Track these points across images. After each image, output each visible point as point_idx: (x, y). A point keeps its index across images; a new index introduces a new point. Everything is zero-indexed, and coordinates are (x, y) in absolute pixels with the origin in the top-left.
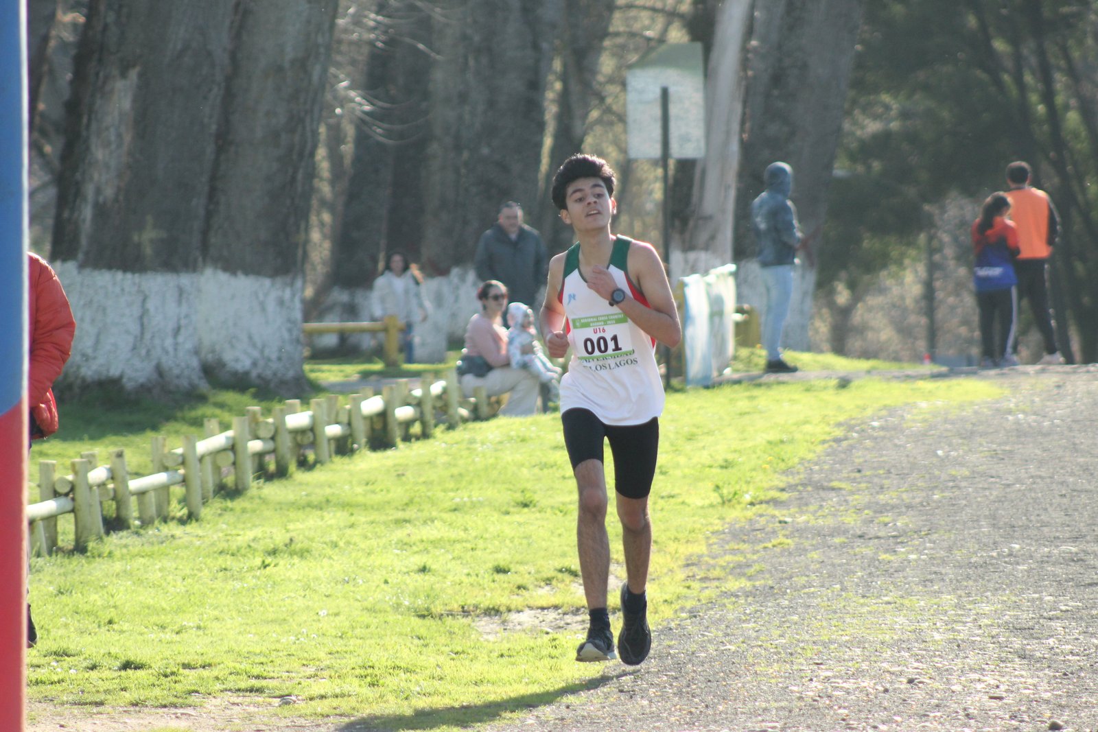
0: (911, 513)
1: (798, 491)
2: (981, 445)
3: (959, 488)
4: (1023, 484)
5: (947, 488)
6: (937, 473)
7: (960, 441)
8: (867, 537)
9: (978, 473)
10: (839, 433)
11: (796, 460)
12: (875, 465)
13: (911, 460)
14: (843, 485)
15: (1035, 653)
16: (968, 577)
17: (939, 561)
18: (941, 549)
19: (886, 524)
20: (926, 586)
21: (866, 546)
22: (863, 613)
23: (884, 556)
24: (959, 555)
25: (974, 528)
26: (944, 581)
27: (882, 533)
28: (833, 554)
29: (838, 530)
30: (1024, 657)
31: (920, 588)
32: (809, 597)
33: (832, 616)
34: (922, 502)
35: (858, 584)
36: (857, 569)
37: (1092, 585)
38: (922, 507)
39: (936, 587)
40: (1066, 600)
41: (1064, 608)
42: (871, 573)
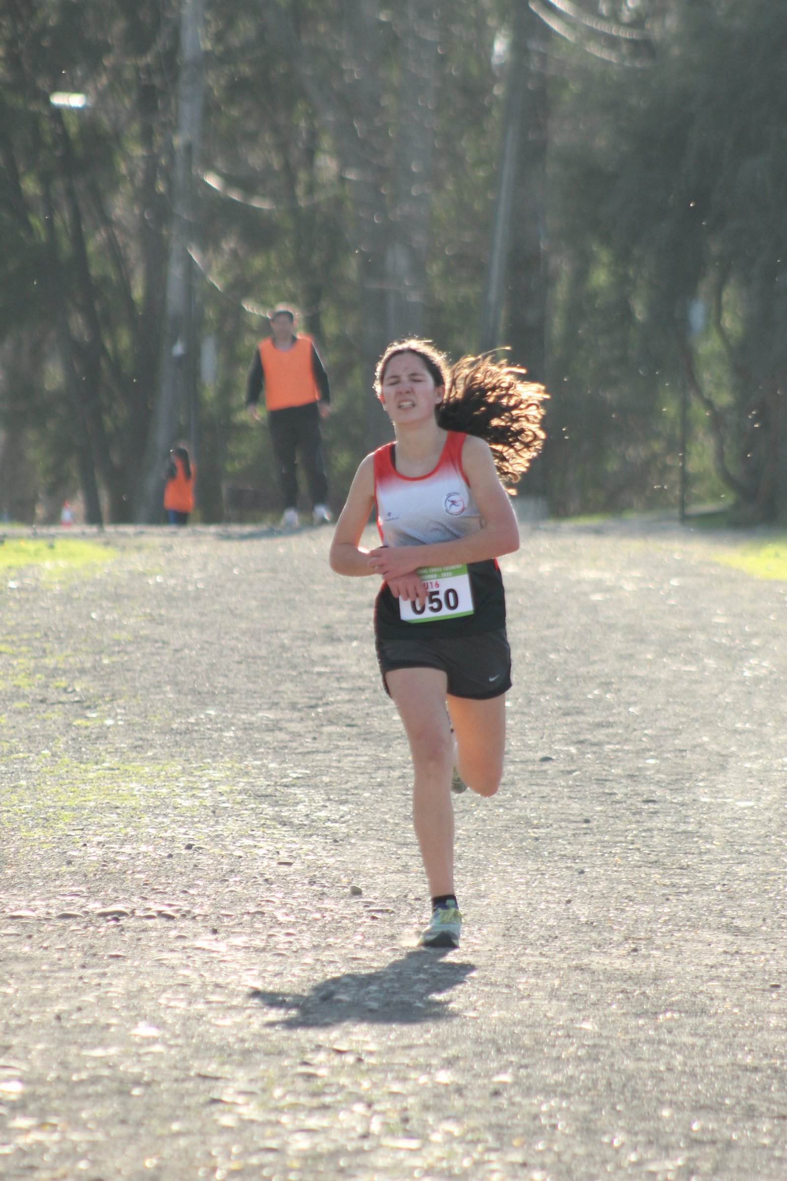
0: (86, 678)
2: (134, 609)
3: (126, 653)
4: (192, 650)
5: (113, 652)
6: (98, 637)
7: (110, 605)
8: (48, 702)
9: (142, 638)
12: (30, 628)
13: (66, 623)
15: (292, 820)
16: (177, 744)
17: (140, 727)
18: (134, 715)
19: (65, 690)
20: (139, 752)
21: (53, 712)
22: (92, 779)
23: (78, 722)
24: (157, 721)
25: (158, 694)
26: (155, 748)
27: (63, 698)
28: (20, 719)
29: (17, 694)
30: (284, 824)
31: (134, 754)
32: (22, 762)
33: (61, 782)
34: (94, 668)
35: (66, 750)
36: (57, 734)
37: (309, 753)
38: (95, 671)
39: (150, 754)
40: (291, 768)
41: (295, 775)
42: (73, 739)
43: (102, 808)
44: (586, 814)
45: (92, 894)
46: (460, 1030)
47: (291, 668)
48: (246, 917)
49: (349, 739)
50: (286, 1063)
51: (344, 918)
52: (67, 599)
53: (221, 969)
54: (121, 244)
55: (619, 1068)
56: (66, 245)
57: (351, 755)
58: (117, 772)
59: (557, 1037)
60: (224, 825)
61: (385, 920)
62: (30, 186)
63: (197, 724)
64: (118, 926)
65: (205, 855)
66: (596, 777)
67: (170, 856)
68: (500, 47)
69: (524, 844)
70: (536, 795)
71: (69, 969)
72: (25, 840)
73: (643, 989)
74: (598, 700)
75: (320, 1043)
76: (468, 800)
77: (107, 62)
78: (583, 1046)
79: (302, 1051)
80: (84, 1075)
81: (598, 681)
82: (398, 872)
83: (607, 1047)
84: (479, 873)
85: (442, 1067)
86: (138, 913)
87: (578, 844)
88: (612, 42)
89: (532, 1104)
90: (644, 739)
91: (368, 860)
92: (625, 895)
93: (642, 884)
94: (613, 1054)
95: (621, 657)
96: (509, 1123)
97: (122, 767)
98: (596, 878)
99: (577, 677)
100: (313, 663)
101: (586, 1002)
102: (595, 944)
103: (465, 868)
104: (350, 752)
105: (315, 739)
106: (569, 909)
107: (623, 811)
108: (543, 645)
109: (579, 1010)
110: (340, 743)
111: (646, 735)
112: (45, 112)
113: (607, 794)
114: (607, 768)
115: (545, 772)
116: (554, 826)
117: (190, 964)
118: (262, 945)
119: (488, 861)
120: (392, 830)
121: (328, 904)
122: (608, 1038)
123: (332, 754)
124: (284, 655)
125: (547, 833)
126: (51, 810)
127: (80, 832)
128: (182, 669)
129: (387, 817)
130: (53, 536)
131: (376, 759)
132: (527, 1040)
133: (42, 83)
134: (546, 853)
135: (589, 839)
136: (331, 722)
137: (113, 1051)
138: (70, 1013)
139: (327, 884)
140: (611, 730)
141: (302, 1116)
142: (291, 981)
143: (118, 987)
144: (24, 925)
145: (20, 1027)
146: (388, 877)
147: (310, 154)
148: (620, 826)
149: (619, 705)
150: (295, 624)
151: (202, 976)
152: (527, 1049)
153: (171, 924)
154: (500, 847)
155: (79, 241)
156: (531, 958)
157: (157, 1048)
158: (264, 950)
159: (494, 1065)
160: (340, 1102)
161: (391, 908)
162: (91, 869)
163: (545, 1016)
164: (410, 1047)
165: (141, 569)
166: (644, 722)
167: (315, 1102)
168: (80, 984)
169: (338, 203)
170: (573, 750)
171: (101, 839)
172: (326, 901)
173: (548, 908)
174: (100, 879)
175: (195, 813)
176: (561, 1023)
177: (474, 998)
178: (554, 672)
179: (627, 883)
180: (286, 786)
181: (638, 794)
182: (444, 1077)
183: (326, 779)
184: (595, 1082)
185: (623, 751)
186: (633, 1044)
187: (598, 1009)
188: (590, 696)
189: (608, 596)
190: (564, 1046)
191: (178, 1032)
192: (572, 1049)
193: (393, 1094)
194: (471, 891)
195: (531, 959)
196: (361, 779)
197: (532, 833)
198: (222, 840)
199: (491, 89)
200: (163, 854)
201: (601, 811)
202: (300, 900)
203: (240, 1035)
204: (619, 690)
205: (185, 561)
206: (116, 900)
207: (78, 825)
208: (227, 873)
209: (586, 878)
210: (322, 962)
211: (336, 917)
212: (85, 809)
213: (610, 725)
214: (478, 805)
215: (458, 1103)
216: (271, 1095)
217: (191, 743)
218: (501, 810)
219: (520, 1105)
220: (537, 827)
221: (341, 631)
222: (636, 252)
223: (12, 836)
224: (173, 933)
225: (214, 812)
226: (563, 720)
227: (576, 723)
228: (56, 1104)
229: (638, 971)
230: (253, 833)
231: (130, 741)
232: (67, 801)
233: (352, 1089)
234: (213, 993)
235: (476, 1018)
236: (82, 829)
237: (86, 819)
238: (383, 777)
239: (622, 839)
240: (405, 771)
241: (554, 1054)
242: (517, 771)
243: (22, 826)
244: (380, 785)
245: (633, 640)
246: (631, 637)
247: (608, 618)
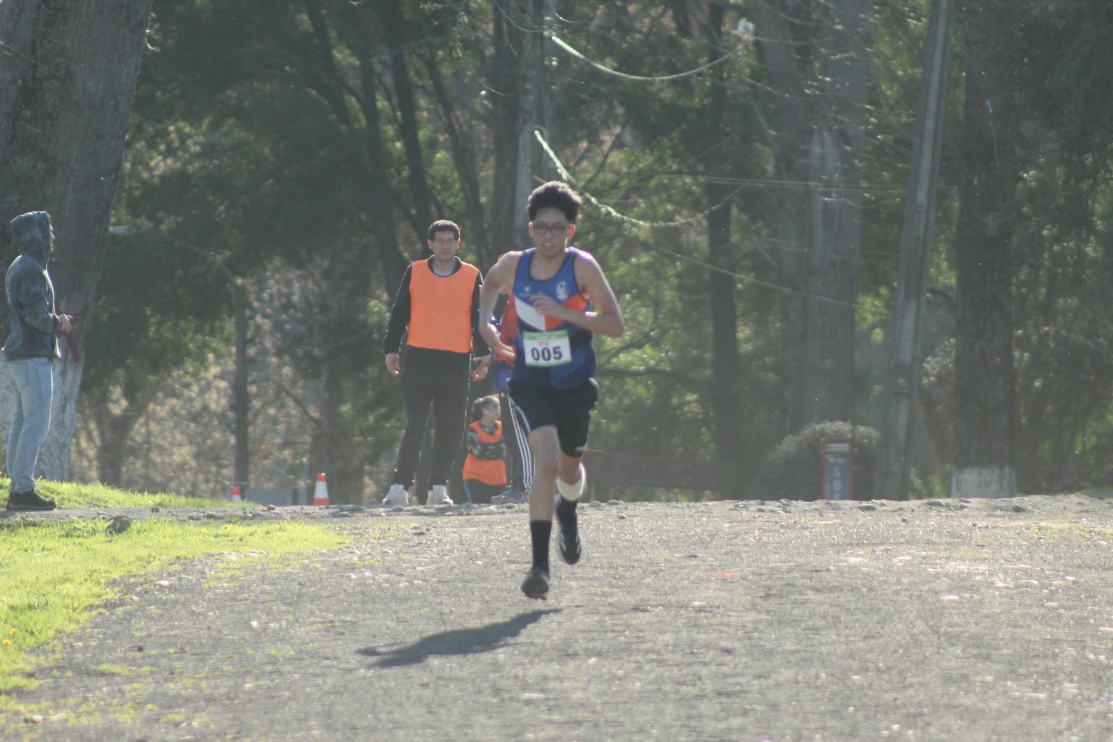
0: (212, 708)
1: (53, 677)
2: (312, 613)
3: (281, 674)
5: (263, 673)
6: (250, 652)
7: (283, 608)
9: (307, 653)
10: (112, 595)
12: (164, 641)
13: (214, 633)
14: (117, 668)
34: (229, 694)
38: (229, 700)
47: (493, 693)
81: (904, 711)
99: (877, 706)
100: (525, 687)
108: (850, 662)
124: (492, 676)
178: (849, 698)
245: (975, 656)
246: (975, 652)
247: (951, 625)
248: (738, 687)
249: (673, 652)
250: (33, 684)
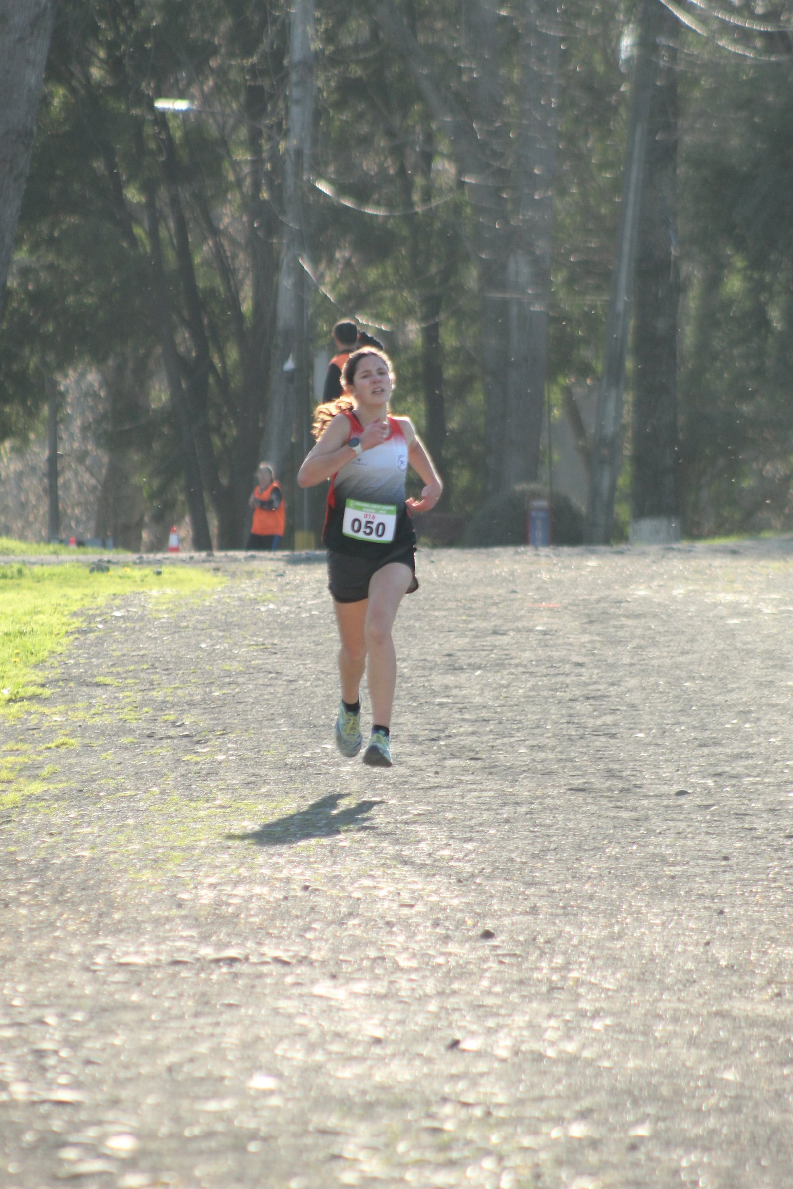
0: (195, 711)
1: (60, 687)
2: (245, 638)
3: (238, 684)
4: (306, 681)
5: (224, 684)
6: (207, 667)
7: (220, 634)
8: (156, 737)
9: (254, 668)
10: (77, 623)
11: (46, 654)
12: (136, 659)
13: (174, 653)
14: (108, 680)
15: (414, 859)
16: (291, 779)
17: (252, 763)
18: (246, 749)
19: (174, 724)
20: (252, 789)
21: (161, 747)
22: (202, 818)
23: (187, 758)
24: (270, 756)
25: (272, 727)
26: (269, 784)
27: (172, 732)
28: (127, 755)
29: (123, 729)
30: (405, 863)
31: (247, 791)
32: (129, 801)
33: (170, 820)
34: (204, 699)
35: (175, 787)
36: (165, 771)
37: (430, 788)
38: (206, 705)
39: (263, 790)
40: (412, 804)
41: (416, 812)
42: (183, 776)
43: (213, 848)
44: (724, 850)
45: (205, 938)
46: (593, 1081)
47: (411, 698)
48: (366, 963)
49: (473, 773)
50: (410, 1116)
51: (468, 963)
52: (174, 628)
53: (340, 1017)
54: (228, 254)
55: (763, 1121)
56: (171, 256)
57: (475, 790)
58: (229, 810)
59: (697, 1087)
60: (342, 864)
61: (512, 965)
62: (133, 195)
63: (311, 759)
64: (231, 973)
65: (322, 897)
66: (735, 811)
67: (286, 898)
68: (627, 43)
69: (659, 883)
70: (671, 831)
71: (181, 1017)
72: (133, 882)
73: (787, 1036)
74: (736, 731)
75: (446, 1096)
76: (599, 837)
77: (214, 63)
78: (725, 1096)
79: (427, 1103)
80: (197, 1130)
81: (736, 710)
82: (526, 913)
83: (750, 1098)
84: (612, 914)
85: (576, 1119)
86: (253, 959)
87: (716, 883)
88: (745, 36)
89: (671, 1160)
90: (786, 771)
91: (495, 901)
92: (767, 937)
93: (785, 925)
94: (757, 1105)
95: (760, 685)
96: (647, 1180)
97: (236, 805)
98: (736, 918)
99: (713, 705)
100: (434, 693)
101: (727, 1051)
102: (736, 988)
103: (597, 909)
104: (474, 786)
105: (437, 773)
106: (707, 951)
107: (763, 847)
108: (678, 672)
109: (720, 1059)
110: (463, 778)
111: (787, 767)
112: (149, 117)
113: (747, 829)
114: (746, 802)
115: (681, 806)
116: (691, 864)
117: (307, 1012)
118: (383, 991)
119: (622, 902)
120: (519, 869)
121: (452, 947)
122: (751, 1089)
123: (455, 790)
124: (404, 685)
125: (684, 872)
126: (160, 851)
127: (191, 874)
128: (297, 701)
129: (514, 855)
130: (159, 562)
131: (501, 794)
132: (665, 1091)
133: (147, 87)
134: (682, 893)
135: (728, 877)
136: (454, 756)
137: (228, 1104)
138: (181, 1065)
139: (451, 928)
140: (750, 762)
141: (427, 1173)
142: (415, 1031)
143: (232, 1037)
144: (133, 972)
145: (129, 1080)
146: (516, 918)
147: (428, 157)
148: (762, 863)
149: (759, 735)
150: (415, 653)
151: (320, 1025)
152: (665, 1100)
153: (287, 969)
154: (634, 886)
155: (185, 253)
156: (668, 1003)
157: (275, 1101)
158: (385, 996)
159: (630, 1118)
160: (466, 1158)
161: (518, 952)
162: (202, 912)
163: (684, 1065)
164: (541, 1099)
165: (252, 595)
166: (785, 753)
167: (441, 1157)
168: (192, 1034)
169: (457, 209)
170: (710, 783)
171: (212, 880)
172: (450, 945)
173: (685, 951)
174: (212, 923)
175: (312, 853)
176: (701, 1073)
177: (608, 1046)
178: (690, 700)
179: (769, 924)
180: (406, 823)
181: (780, 829)
182: (578, 1130)
183: (449, 816)
184: (738, 1136)
185: (764, 783)
186: (779, 1095)
187: (740, 1058)
188: (728, 726)
189: (746, 620)
190: (704, 1098)
191: (295, 1085)
192: (712, 1101)
193: (525, 1150)
194: (603, 933)
195: (668, 1005)
196: (485, 816)
197: (668, 871)
198: (340, 881)
199: (619, 86)
200: (277, 896)
201: (741, 848)
202: (422, 944)
203: (361, 1087)
204: (758, 719)
205: (298, 587)
206: (228, 945)
207: (188, 866)
208: (345, 915)
209: (726, 918)
210: (446, 1009)
211: (461, 962)
212: (195, 849)
213: (749, 756)
214: (610, 842)
215: (593, 1158)
216: (395, 1152)
217: (306, 779)
218: (635, 847)
219: (658, 1160)
220: (673, 864)
221: (463, 660)
222: (772, 257)
223: (119, 878)
224: (289, 980)
225: (331, 852)
226: (699, 752)
227: (712, 754)
228: (168, 1161)
229: (782, 1017)
230: (373, 873)
231: (243, 777)
232: (176, 841)
233: (481, 1144)
234: (332, 1042)
235: (610, 1069)
236: (193, 871)
237: (197, 860)
238: (510, 813)
239: (764, 877)
240: (532, 806)
241: (694, 1105)
242: (651, 805)
243: (129, 868)
244: (507, 821)
245: (772, 667)
246: (771, 663)
247: (746, 643)
248: (600, 693)
249: (537, 666)
250: (47, 692)
